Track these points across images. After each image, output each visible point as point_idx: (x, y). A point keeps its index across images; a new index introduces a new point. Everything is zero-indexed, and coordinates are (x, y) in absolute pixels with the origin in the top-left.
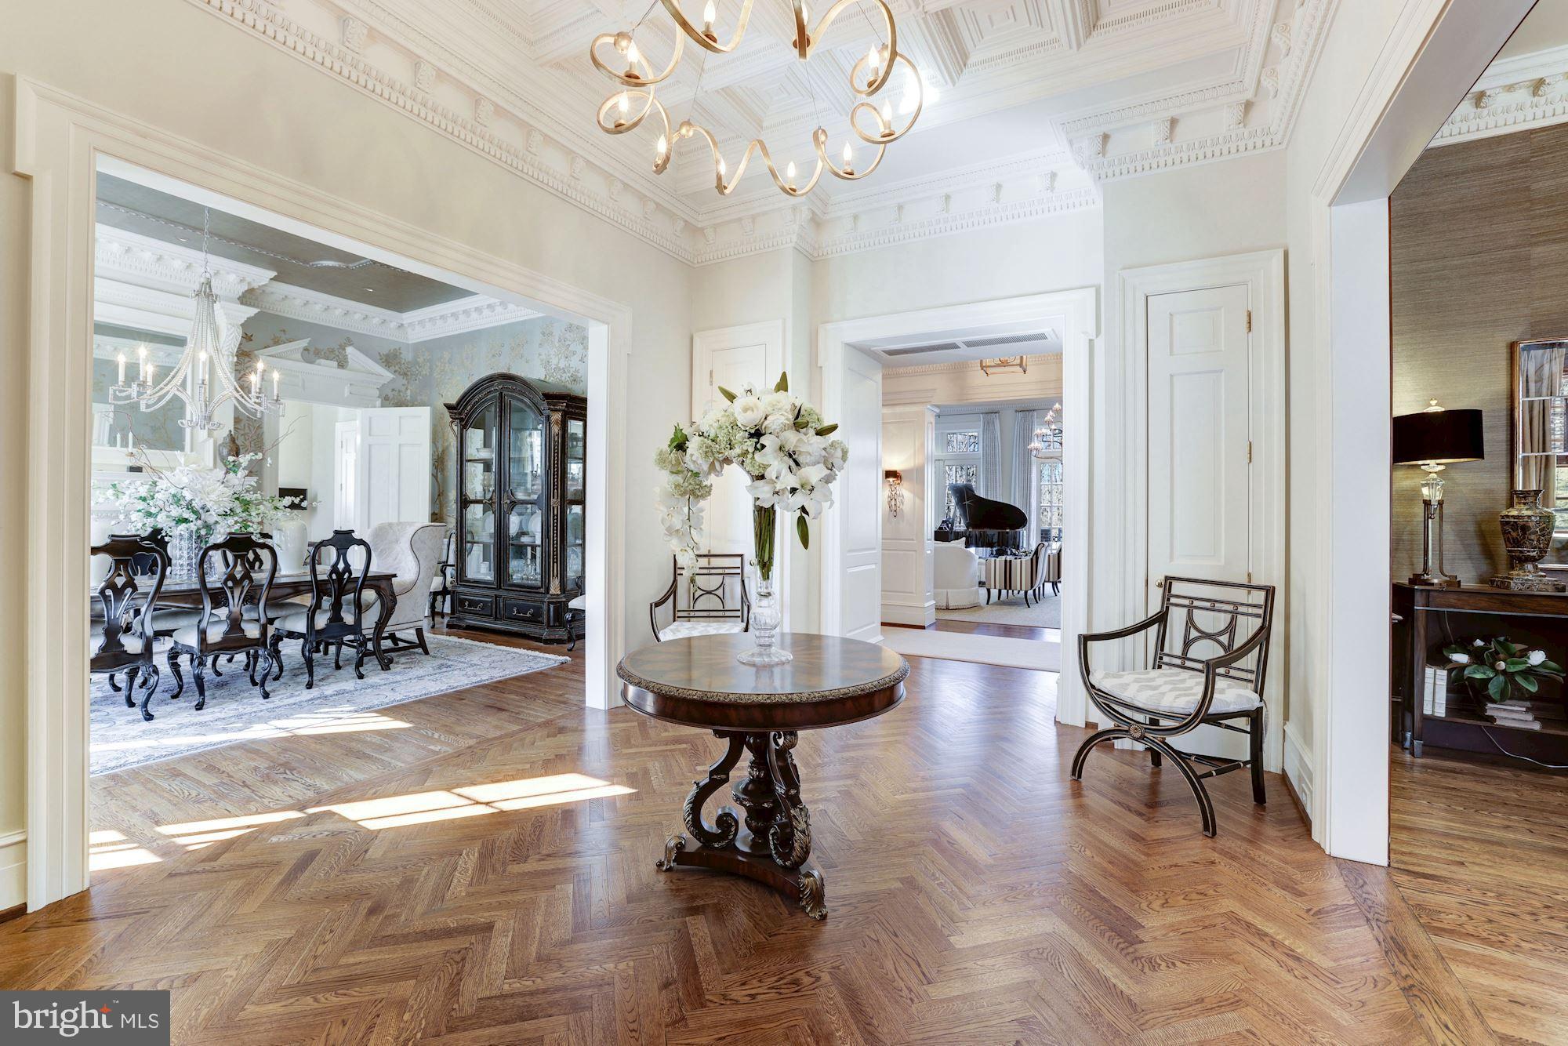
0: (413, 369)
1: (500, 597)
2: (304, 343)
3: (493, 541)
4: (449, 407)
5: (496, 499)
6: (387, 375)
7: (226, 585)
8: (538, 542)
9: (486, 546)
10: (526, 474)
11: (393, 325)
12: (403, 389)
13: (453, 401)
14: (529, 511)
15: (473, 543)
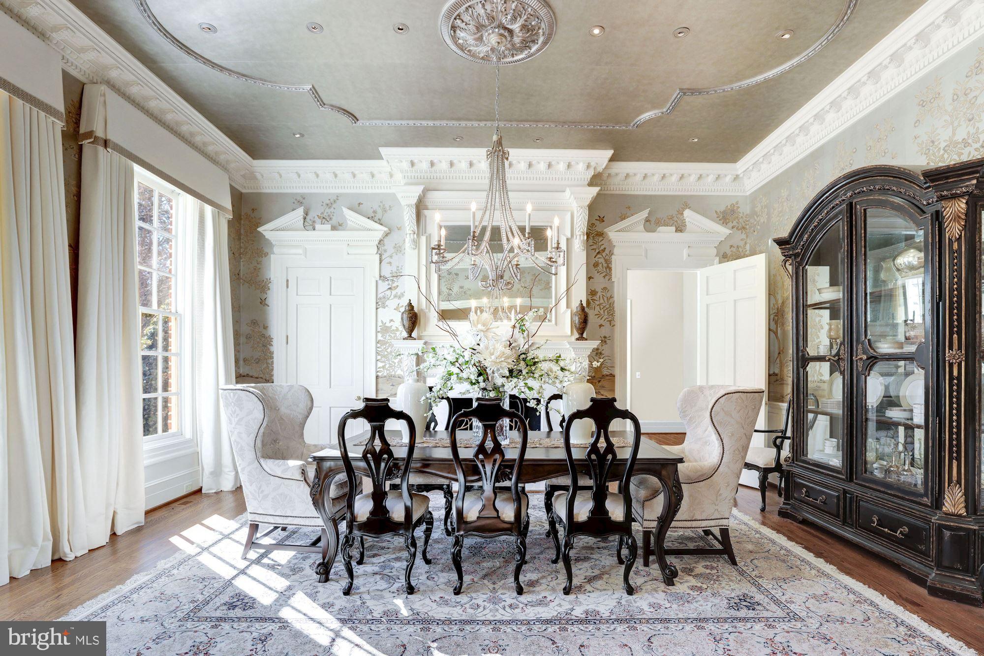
0: (752, 221)
1: (851, 493)
2: (644, 214)
3: (841, 412)
4: (780, 242)
5: (845, 355)
6: (723, 231)
7: (478, 458)
8: (919, 418)
9: (833, 419)
10: (897, 324)
11: (728, 179)
12: (741, 244)
13: (784, 233)
14: (901, 370)
15: (816, 413)
